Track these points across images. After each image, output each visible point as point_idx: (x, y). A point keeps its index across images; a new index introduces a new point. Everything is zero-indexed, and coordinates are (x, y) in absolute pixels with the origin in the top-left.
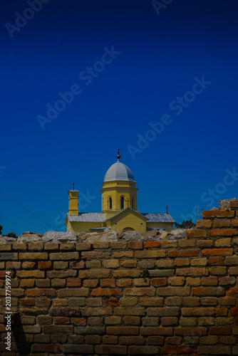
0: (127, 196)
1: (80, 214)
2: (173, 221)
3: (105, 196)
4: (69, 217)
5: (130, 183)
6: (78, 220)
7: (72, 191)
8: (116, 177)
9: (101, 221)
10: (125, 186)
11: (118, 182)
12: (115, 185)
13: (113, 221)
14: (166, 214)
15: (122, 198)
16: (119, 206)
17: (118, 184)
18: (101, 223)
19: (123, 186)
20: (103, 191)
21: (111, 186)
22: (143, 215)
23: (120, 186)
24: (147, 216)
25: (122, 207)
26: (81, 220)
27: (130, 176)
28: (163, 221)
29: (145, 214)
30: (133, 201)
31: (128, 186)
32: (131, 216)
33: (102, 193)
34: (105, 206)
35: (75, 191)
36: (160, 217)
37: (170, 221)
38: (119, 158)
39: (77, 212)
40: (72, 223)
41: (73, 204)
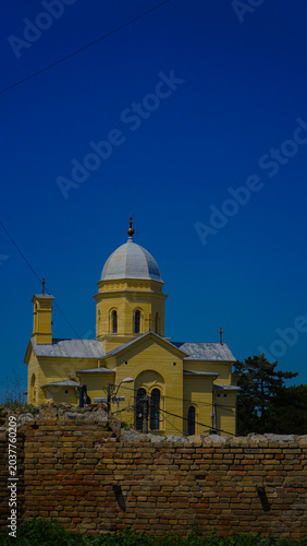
0: (147, 309)
1: (55, 341)
2: (233, 359)
3: (104, 307)
4: (35, 346)
5: (152, 284)
6: (52, 354)
7: (40, 296)
8: (127, 272)
9: (97, 355)
10: (144, 290)
11: (130, 282)
12: (124, 287)
13: (122, 357)
14: (218, 345)
15: (137, 314)
16: (131, 328)
17: (129, 285)
18: (96, 360)
19: (139, 289)
20: (99, 297)
21: (115, 288)
22: (174, 347)
23: (133, 289)
24: (182, 348)
25: (137, 330)
26: (58, 355)
27: (152, 271)
28: (214, 358)
29: (179, 344)
30: (156, 319)
31: (149, 290)
32: (155, 348)
33: (98, 301)
34: (103, 327)
35: (47, 296)
36: (207, 350)
37: (226, 359)
38: (131, 234)
39: (50, 338)
40: (41, 359)
41: (42, 321)
